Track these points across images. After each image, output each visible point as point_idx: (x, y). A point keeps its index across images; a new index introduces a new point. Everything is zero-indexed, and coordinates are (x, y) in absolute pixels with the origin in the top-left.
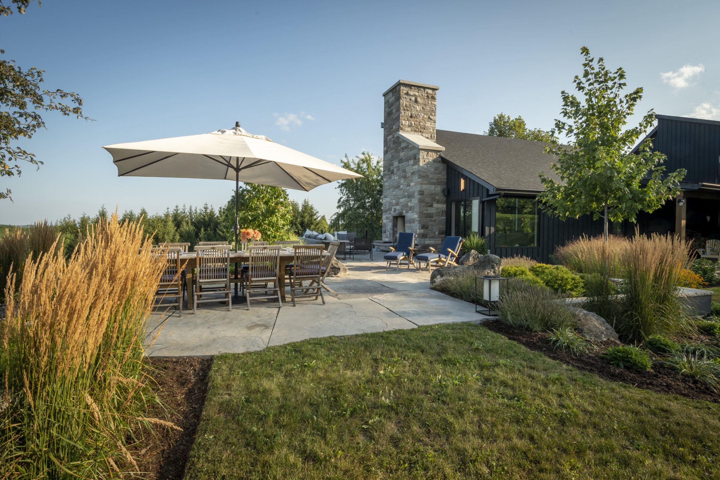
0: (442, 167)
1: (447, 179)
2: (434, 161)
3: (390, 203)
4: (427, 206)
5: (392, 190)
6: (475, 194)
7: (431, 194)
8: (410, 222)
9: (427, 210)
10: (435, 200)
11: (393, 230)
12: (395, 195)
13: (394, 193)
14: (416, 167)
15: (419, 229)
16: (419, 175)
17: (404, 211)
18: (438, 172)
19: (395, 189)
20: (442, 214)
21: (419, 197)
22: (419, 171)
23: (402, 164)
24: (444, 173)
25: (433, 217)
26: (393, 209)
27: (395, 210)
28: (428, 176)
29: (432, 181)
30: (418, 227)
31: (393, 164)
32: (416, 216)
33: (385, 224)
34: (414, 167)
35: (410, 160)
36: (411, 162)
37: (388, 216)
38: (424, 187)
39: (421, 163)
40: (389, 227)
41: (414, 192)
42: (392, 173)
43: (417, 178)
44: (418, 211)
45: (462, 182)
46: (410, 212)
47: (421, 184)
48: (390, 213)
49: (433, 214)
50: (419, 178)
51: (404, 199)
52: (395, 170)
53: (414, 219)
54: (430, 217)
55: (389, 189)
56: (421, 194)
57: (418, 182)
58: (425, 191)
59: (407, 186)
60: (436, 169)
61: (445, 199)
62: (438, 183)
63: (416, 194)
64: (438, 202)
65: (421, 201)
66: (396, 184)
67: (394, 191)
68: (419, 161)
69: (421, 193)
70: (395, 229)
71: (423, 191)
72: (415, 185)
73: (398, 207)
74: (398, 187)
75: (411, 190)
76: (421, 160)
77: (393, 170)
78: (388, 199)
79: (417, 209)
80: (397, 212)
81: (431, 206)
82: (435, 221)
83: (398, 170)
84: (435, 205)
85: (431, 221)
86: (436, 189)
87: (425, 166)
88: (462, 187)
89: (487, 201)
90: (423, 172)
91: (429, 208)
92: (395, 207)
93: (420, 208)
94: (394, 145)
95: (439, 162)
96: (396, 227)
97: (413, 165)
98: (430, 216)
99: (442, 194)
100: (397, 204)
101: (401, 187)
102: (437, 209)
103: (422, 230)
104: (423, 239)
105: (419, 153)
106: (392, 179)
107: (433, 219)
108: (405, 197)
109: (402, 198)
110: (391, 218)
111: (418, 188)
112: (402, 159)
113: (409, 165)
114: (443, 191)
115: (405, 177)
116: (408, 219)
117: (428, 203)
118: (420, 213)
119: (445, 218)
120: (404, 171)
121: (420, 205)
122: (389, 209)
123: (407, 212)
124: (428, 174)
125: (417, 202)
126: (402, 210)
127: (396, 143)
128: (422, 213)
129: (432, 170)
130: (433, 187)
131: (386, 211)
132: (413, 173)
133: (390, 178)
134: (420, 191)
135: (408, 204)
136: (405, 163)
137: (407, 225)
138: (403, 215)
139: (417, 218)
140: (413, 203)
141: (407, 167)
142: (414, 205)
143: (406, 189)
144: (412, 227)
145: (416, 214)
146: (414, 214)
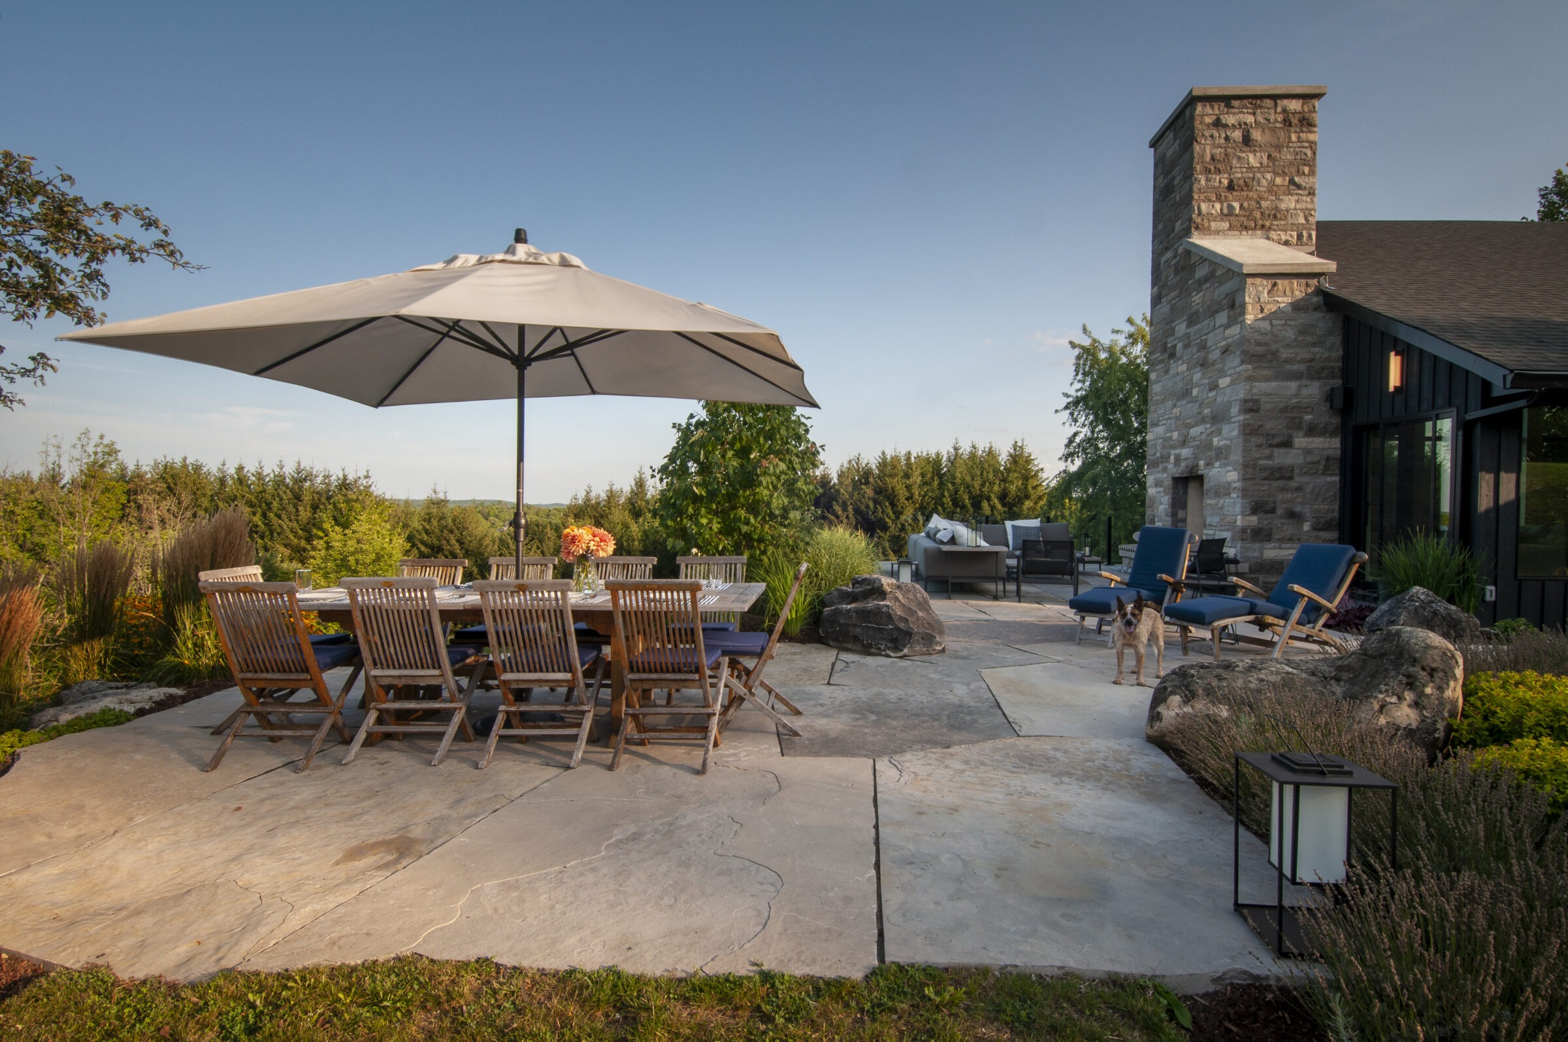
0: (1322, 322)
1: (1345, 358)
2: (1297, 306)
3: (1166, 439)
4: (1272, 446)
5: (1170, 403)
6: (1440, 401)
7: (1285, 410)
8: (1217, 495)
9: (1270, 457)
10: (1299, 427)
11: (1174, 515)
12: (1177, 418)
13: (1176, 411)
14: (1235, 330)
15: (1243, 514)
16: (1244, 352)
17: (1202, 463)
18: (1309, 339)
19: (1178, 399)
20: (1326, 467)
21: (1241, 418)
22: (1243, 340)
23: (1198, 327)
24: (1336, 340)
25: (1291, 478)
26: (1172, 457)
27: (1178, 459)
28: (1275, 354)
29: (1288, 367)
30: (1238, 509)
31: (1173, 329)
32: (1233, 476)
33: (1151, 499)
34: (1229, 332)
35: (1217, 312)
36: (1222, 318)
37: (1159, 476)
38: (1261, 386)
39: (1249, 318)
40: (1161, 508)
41: (1229, 405)
42: (1172, 355)
43: (1237, 361)
44: (1241, 460)
45: (1395, 364)
46: (1217, 464)
47: (1250, 379)
48: (1165, 469)
49: (1291, 469)
50: (1242, 362)
51: (1200, 429)
52: (1180, 346)
53: (1229, 483)
54: (1282, 478)
55: (1163, 401)
56: (1250, 410)
57: (1240, 374)
58: (1263, 399)
59: (1211, 390)
60: (1304, 331)
61: (1336, 421)
62: (1314, 374)
63: (1235, 410)
64: (1311, 431)
65: (1248, 431)
66: (1181, 384)
67: (1174, 406)
68: (1243, 312)
69: (1251, 406)
70: (1181, 514)
71: (1257, 401)
72: (1233, 383)
73: (1185, 452)
74: (1186, 393)
75: (1219, 400)
76: (1249, 307)
77: (1175, 347)
78: (1160, 430)
79: (1236, 456)
80: (1183, 464)
81: (1287, 444)
82: (1299, 489)
83: (1186, 346)
84: (1300, 441)
85: (1283, 490)
86: (1305, 392)
87: (1266, 325)
88: (1394, 379)
89: (1482, 420)
90: (1258, 344)
91: (1277, 452)
92: (1177, 451)
93: (1246, 450)
94: (1178, 278)
95: (1316, 309)
96: (1184, 506)
97: (1227, 326)
98: (1282, 474)
99: (1324, 407)
100: (1184, 443)
101: (1195, 392)
102: (1308, 452)
103: (1254, 519)
104: (1257, 546)
105: (1242, 289)
106: (1172, 371)
107: (1293, 484)
108: (1203, 421)
109: (1196, 425)
110: (1168, 482)
111: (1241, 392)
112: (1197, 313)
113: (1214, 329)
114: (1330, 397)
115: (1204, 364)
116: (1212, 484)
117: (1274, 436)
118: (1245, 466)
119: (1336, 479)
120: (1203, 347)
121: (1246, 441)
122: (1162, 457)
123: (1209, 464)
124: (1274, 347)
125: (1236, 433)
126: (1196, 458)
127: (1183, 268)
128: (1254, 466)
129: (1290, 334)
130: (1293, 386)
131: (1155, 464)
132: (1226, 351)
133: (1167, 372)
134: (1245, 401)
135: (1211, 442)
136: (1206, 322)
137: (1209, 502)
138: (1200, 472)
139: (1238, 481)
140: (1225, 439)
141: (1211, 335)
142: (1229, 442)
143: (1208, 398)
144: (1222, 508)
145: (1234, 470)
146: (1228, 468)
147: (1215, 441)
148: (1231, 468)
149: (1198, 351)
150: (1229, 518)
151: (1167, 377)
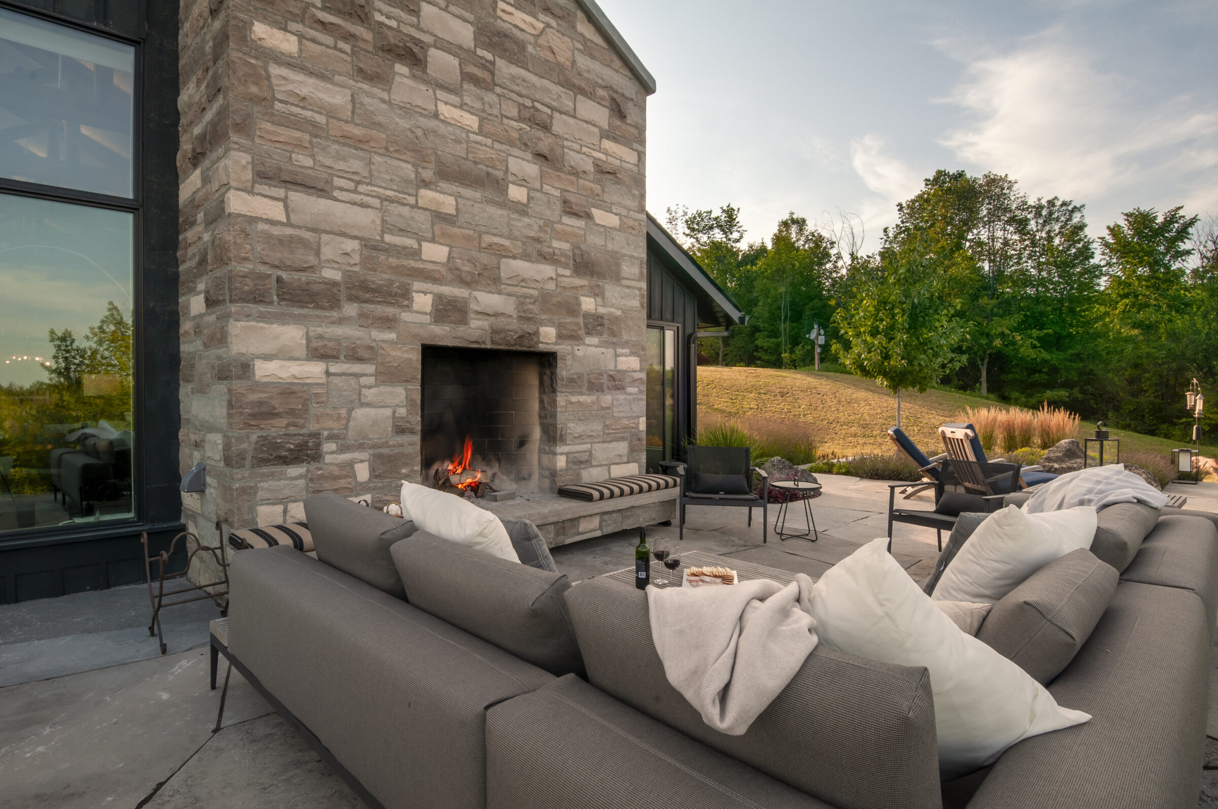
8: (594, 387)
12: (439, 216)
35: (582, 91)
41: (615, 258)
53: (623, 373)
57: (638, 223)
63: (630, 269)
67: (426, 184)
73: (486, 300)
79: (638, 335)
83: (476, 81)
92: (448, 290)
97: (607, 135)
100: (478, 279)
101: (517, 193)
109: (526, 257)
115: (549, 158)
116: (579, 369)
123: (568, 335)
126: (529, 319)
132: (606, 171)
137: (574, 399)
138: (542, 347)
139: (641, 370)
140: (612, 306)
141: (564, 117)
142: (619, 313)
143: (560, 222)
144: (609, 408)
145: (633, 354)
146: (620, 351)
147: (588, 304)
148: (627, 351)
149: (520, 119)
150: (625, 422)
151: (376, 91)
